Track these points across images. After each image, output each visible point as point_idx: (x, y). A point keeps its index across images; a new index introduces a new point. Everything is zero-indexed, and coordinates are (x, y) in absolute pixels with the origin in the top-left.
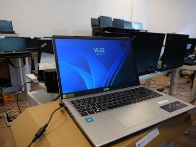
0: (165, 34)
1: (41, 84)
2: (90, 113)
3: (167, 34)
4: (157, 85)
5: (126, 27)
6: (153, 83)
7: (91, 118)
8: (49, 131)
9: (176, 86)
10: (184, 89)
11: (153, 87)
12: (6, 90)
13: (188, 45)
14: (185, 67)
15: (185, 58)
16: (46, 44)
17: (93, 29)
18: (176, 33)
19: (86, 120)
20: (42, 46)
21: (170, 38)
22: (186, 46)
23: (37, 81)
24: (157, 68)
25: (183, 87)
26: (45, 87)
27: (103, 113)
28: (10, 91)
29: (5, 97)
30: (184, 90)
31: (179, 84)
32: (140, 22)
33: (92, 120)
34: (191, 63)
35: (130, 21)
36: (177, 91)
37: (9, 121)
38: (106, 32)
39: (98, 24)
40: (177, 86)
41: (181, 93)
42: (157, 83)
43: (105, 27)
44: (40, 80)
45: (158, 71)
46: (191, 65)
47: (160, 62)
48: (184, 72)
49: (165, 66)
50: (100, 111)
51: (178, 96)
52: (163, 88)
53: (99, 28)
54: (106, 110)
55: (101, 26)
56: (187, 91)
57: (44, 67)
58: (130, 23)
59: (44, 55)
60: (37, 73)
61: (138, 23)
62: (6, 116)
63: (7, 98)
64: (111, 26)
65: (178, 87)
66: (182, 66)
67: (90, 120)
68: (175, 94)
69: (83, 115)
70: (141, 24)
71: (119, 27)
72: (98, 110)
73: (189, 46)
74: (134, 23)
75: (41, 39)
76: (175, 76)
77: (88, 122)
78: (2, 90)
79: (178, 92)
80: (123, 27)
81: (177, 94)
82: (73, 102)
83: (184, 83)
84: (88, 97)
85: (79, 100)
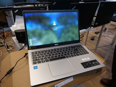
3: (101, 2)
7: (37, 66)
8: (15, 70)
10: (112, 33)
12: (5, 29)
21: (103, 5)
25: (112, 31)
28: (8, 30)
29: (5, 34)
30: (112, 34)
31: (109, 29)
36: (107, 34)
37: (8, 48)
40: (108, 31)
45: (91, 27)
51: (107, 37)
52: (99, 31)
56: (114, 34)
62: (6, 45)
63: (7, 34)
67: (36, 67)
68: (105, 36)
77: (34, 69)
78: (3, 30)
81: (106, 36)
82: (33, 53)
83: (113, 29)
84: (43, 50)
85: (37, 52)
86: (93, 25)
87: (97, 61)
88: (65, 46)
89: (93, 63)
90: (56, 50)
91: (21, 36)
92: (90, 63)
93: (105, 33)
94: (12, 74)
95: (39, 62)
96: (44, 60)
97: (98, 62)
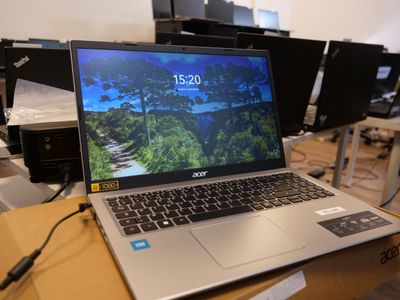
0: (325, 43)
1: (14, 161)
2: (146, 229)
3: (332, 43)
4: (309, 163)
5: (239, 22)
6: (301, 157)
7: (145, 241)
9: (352, 165)
10: (370, 172)
11: (301, 169)
13: (381, 69)
14: (370, 121)
15: (373, 101)
16: (27, 59)
17: (157, 24)
18: (354, 41)
19: (133, 244)
20: (18, 65)
21: (338, 51)
22: (376, 72)
23: (7, 154)
24: (305, 123)
25: (369, 168)
26: (27, 169)
27: (177, 230)
30: (370, 176)
31: (359, 161)
32: (273, 10)
33: (147, 246)
34: (385, 112)
35: (249, 7)
36: (354, 177)
38: (183, 33)
39: (169, 10)
40: (353, 167)
41: (364, 183)
42: (310, 158)
43: (187, 18)
44: (14, 150)
45: (305, 131)
46: (386, 116)
47: (312, 109)
48: (373, 133)
49: (323, 118)
50: (171, 225)
51: (356, 190)
53: (173, 22)
54: (185, 222)
55: (177, 16)
56: (376, 177)
57: (22, 117)
58: (248, 12)
59: (24, 86)
60: (6, 132)
61: (269, 12)
64: (201, 16)
65: (356, 169)
66: (365, 118)
68: (349, 184)
69: (128, 232)
70: (276, 13)
71: (222, 21)
72: (166, 223)
73: (383, 72)
74: (260, 10)
75: (15, 45)
76: (350, 142)
77: (136, 248)
79: (356, 180)
80: (232, 21)
81: (353, 184)
82: (111, 202)
83: (372, 160)
84: (151, 191)
85: (127, 197)
86: (312, 124)
87: (375, 215)
88: (238, 179)
89: (364, 221)
90: (204, 190)
91: (48, 147)
92: (354, 222)
93: (345, 174)
94: (32, 281)
95: (150, 228)
96: (169, 221)
97: (380, 218)
